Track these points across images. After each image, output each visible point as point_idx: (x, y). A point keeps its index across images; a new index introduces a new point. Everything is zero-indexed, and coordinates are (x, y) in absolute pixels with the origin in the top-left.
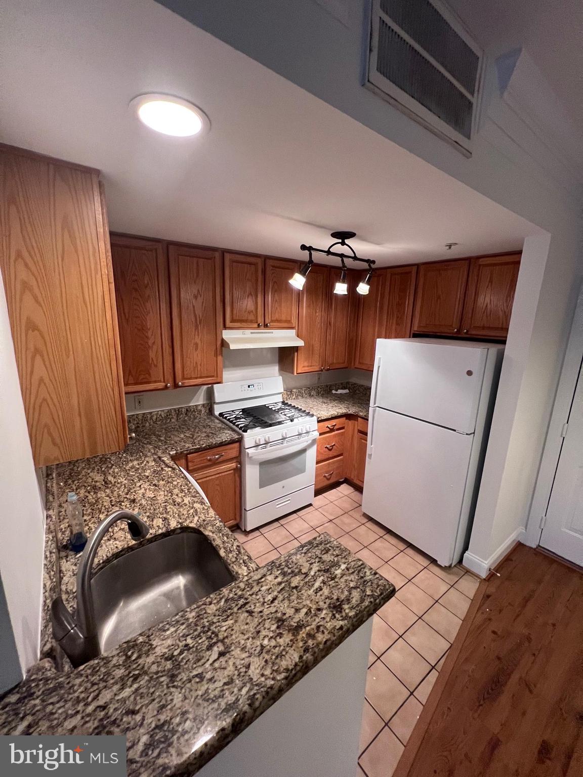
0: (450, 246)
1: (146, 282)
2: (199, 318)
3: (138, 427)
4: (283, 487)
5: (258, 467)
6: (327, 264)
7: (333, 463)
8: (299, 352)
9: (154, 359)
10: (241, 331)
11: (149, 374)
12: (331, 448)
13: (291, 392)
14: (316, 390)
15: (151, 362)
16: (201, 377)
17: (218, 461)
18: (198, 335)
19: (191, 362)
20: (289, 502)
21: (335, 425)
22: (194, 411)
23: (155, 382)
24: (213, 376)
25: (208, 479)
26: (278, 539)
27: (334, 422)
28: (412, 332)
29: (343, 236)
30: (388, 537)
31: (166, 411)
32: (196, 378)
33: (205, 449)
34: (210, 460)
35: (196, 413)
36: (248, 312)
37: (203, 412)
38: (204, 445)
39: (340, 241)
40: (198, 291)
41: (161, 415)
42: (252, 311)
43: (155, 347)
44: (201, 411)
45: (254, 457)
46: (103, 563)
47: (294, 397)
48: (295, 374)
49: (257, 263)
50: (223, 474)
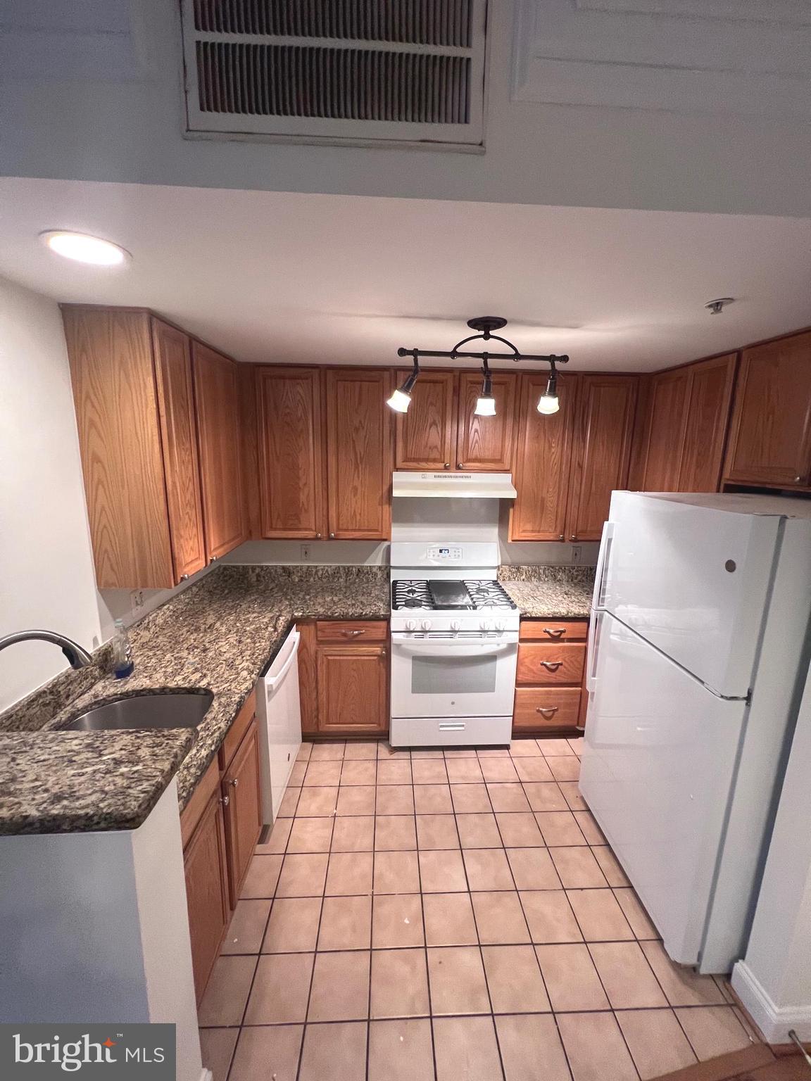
0: (717, 306)
1: (299, 415)
2: (360, 454)
3: (302, 581)
4: (453, 703)
5: (411, 661)
6: (576, 370)
7: (557, 693)
8: (516, 507)
9: (305, 504)
10: (419, 474)
11: (298, 519)
12: (554, 667)
13: (518, 569)
14: (567, 572)
15: (301, 506)
16: (360, 530)
17: (356, 639)
18: (358, 477)
19: (347, 510)
20: (463, 728)
21: (564, 632)
22: (367, 573)
23: (306, 529)
24: (377, 530)
25: (342, 658)
26: (427, 774)
27: (561, 626)
28: (723, 482)
29: (486, 325)
30: (600, 852)
31: (334, 567)
32: (355, 530)
33: (337, 619)
34: (345, 635)
35: (370, 576)
36: (430, 448)
37: (379, 577)
38: (337, 614)
39: (482, 333)
40: (360, 422)
41: (327, 571)
42: (436, 447)
43: (306, 490)
44: (376, 574)
45: (403, 646)
46: (120, 694)
47: (524, 577)
48: (510, 541)
49: (446, 381)
50: (363, 658)
